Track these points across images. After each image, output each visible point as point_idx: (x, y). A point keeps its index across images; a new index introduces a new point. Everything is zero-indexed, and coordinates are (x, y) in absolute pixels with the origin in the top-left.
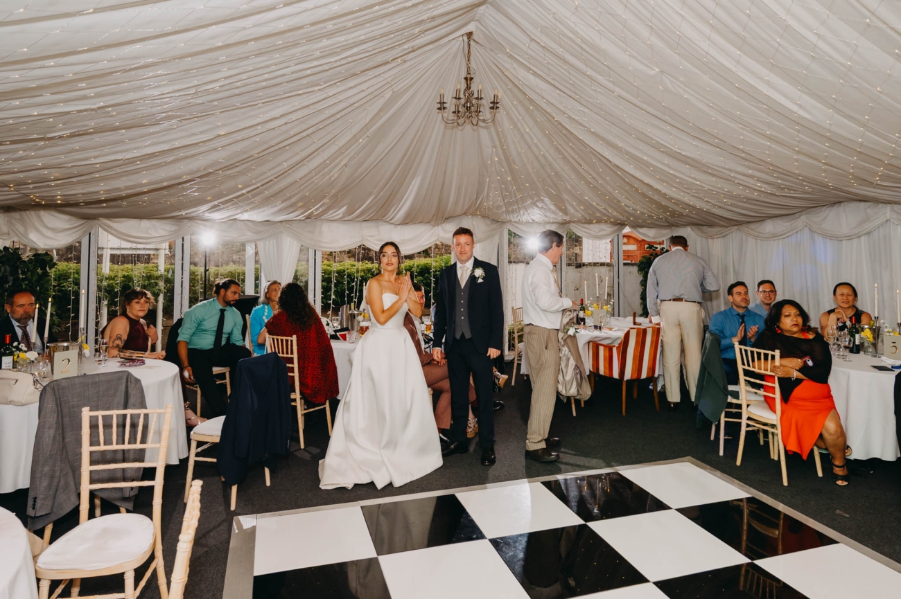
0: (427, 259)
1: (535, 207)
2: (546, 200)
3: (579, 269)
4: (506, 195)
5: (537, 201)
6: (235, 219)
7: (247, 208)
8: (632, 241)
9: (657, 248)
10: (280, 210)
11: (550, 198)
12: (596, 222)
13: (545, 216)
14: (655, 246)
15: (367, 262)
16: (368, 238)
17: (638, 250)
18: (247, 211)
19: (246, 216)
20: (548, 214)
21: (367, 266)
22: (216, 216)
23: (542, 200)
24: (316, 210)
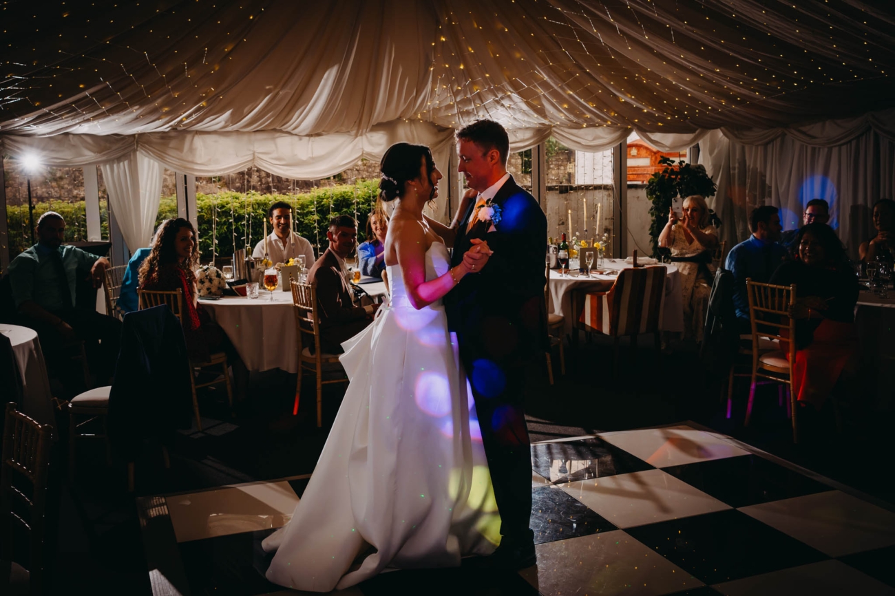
0: (344, 186)
1: (499, 107)
2: (515, 96)
3: (564, 195)
4: (458, 90)
5: (502, 98)
6: (67, 134)
7: (88, 116)
8: (643, 152)
9: (673, 162)
10: (137, 118)
11: (519, 94)
12: (587, 127)
13: (515, 119)
14: (671, 159)
15: (253, 192)
16: (261, 156)
17: (652, 166)
18: (88, 120)
19: (85, 128)
20: (519, 116)
21: (255, 197)
22: (42, 129)
23: (509, 97)
24: (187, 117)
